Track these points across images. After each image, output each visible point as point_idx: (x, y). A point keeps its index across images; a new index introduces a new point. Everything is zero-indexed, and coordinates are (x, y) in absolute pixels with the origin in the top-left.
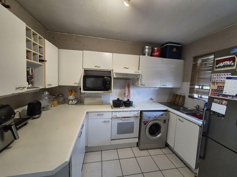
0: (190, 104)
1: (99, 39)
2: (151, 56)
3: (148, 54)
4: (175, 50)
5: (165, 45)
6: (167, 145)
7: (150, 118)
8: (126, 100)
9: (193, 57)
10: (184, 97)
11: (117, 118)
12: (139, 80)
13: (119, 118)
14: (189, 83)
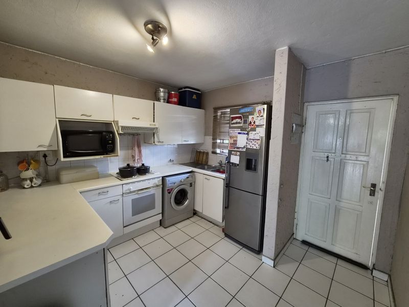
0: (214, 161)
1: (79, 66)
2: (168, 102)
3: (164, 99)
4: (194, 97)
5: (183, 90)
6: (195, 213)
7: (174, 183)
8: (139, 165)
9: (214, 108)
10: (207, 153)
11: (131, 192)
12: (155, 135)
13: (134, 192)
14: (211, 137)
